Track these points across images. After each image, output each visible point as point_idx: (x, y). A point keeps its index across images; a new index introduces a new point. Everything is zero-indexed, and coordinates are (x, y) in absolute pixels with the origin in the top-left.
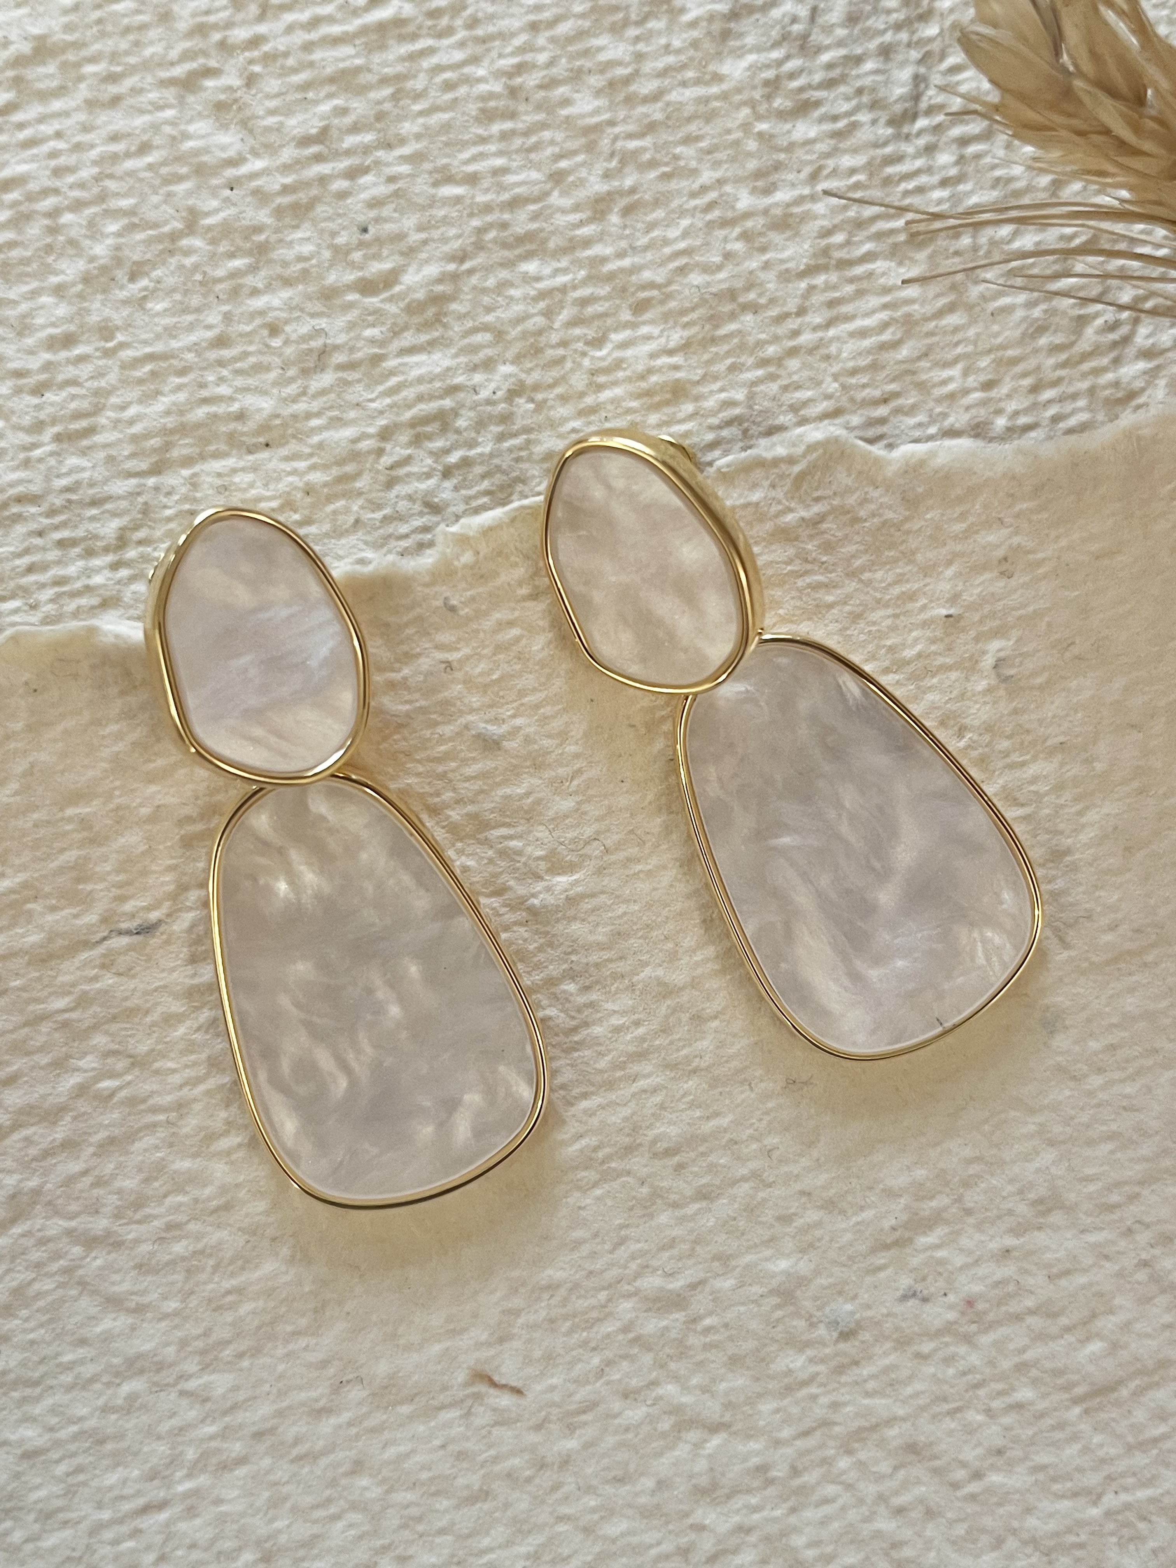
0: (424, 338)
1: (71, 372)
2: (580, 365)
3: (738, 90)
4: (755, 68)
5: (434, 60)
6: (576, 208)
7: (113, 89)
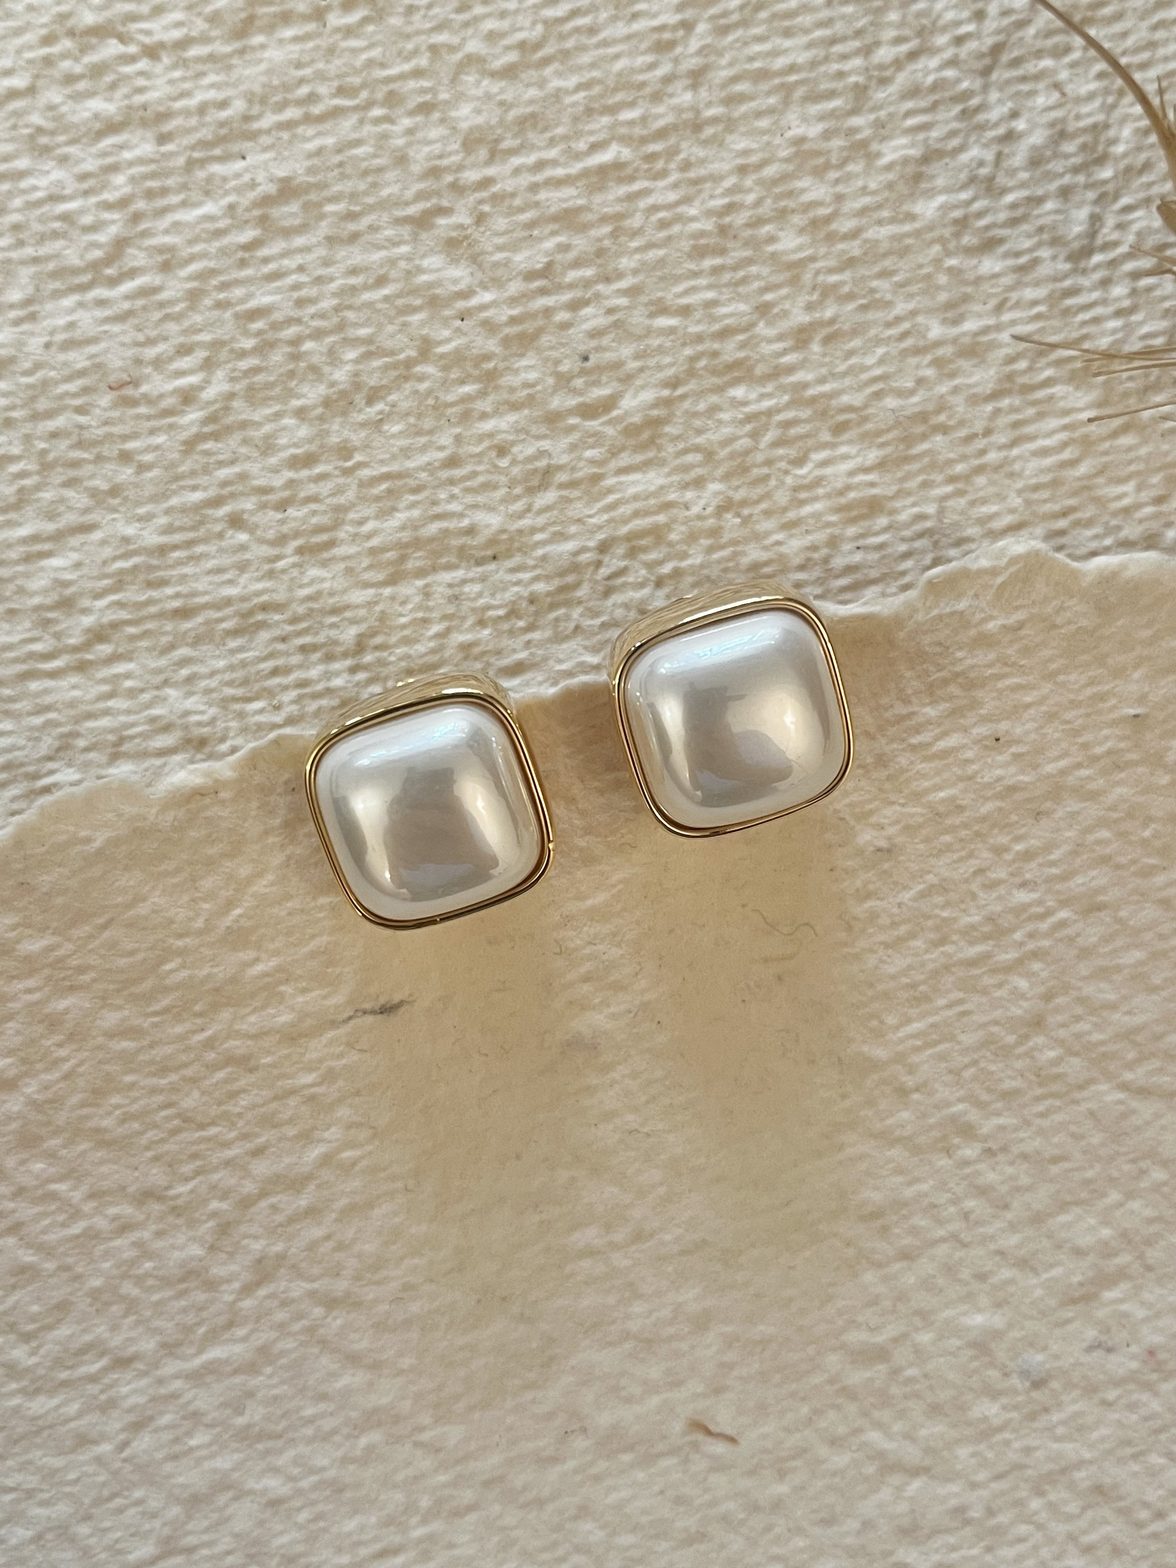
0: (639, 458)
1: (312, 489)
2: (783, 483)
3: (931, 228)
4: (945, 208)
5: (650, 200)
6: (780, 338)
7: (352, 227)
